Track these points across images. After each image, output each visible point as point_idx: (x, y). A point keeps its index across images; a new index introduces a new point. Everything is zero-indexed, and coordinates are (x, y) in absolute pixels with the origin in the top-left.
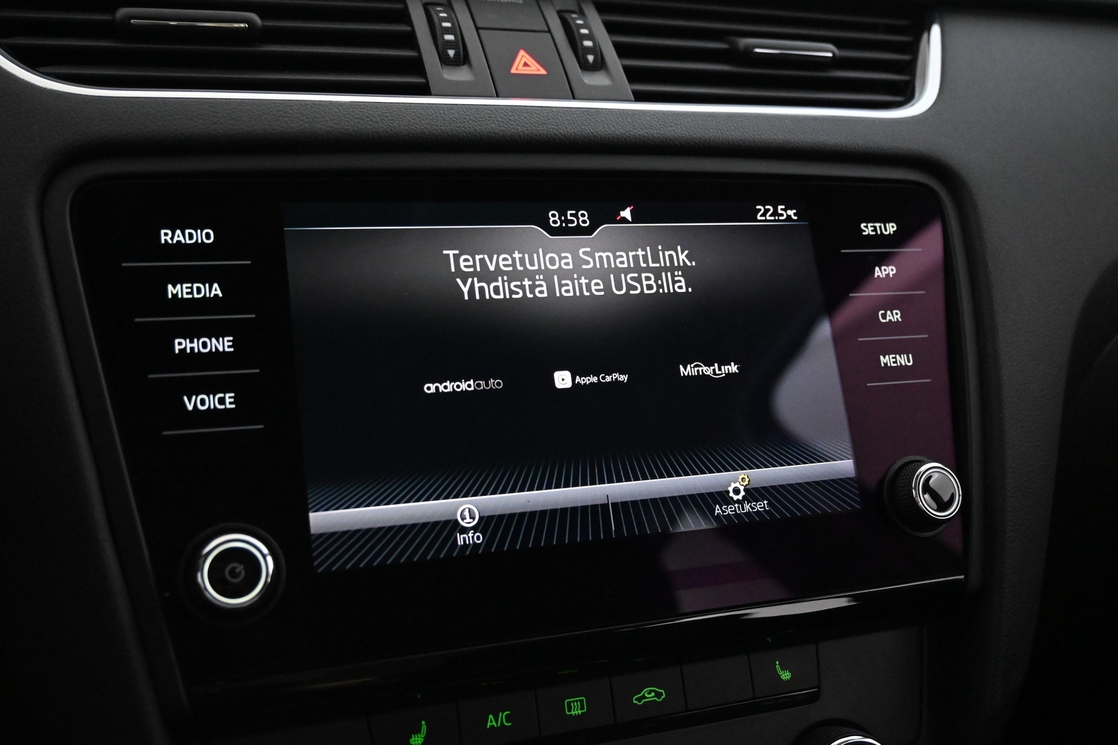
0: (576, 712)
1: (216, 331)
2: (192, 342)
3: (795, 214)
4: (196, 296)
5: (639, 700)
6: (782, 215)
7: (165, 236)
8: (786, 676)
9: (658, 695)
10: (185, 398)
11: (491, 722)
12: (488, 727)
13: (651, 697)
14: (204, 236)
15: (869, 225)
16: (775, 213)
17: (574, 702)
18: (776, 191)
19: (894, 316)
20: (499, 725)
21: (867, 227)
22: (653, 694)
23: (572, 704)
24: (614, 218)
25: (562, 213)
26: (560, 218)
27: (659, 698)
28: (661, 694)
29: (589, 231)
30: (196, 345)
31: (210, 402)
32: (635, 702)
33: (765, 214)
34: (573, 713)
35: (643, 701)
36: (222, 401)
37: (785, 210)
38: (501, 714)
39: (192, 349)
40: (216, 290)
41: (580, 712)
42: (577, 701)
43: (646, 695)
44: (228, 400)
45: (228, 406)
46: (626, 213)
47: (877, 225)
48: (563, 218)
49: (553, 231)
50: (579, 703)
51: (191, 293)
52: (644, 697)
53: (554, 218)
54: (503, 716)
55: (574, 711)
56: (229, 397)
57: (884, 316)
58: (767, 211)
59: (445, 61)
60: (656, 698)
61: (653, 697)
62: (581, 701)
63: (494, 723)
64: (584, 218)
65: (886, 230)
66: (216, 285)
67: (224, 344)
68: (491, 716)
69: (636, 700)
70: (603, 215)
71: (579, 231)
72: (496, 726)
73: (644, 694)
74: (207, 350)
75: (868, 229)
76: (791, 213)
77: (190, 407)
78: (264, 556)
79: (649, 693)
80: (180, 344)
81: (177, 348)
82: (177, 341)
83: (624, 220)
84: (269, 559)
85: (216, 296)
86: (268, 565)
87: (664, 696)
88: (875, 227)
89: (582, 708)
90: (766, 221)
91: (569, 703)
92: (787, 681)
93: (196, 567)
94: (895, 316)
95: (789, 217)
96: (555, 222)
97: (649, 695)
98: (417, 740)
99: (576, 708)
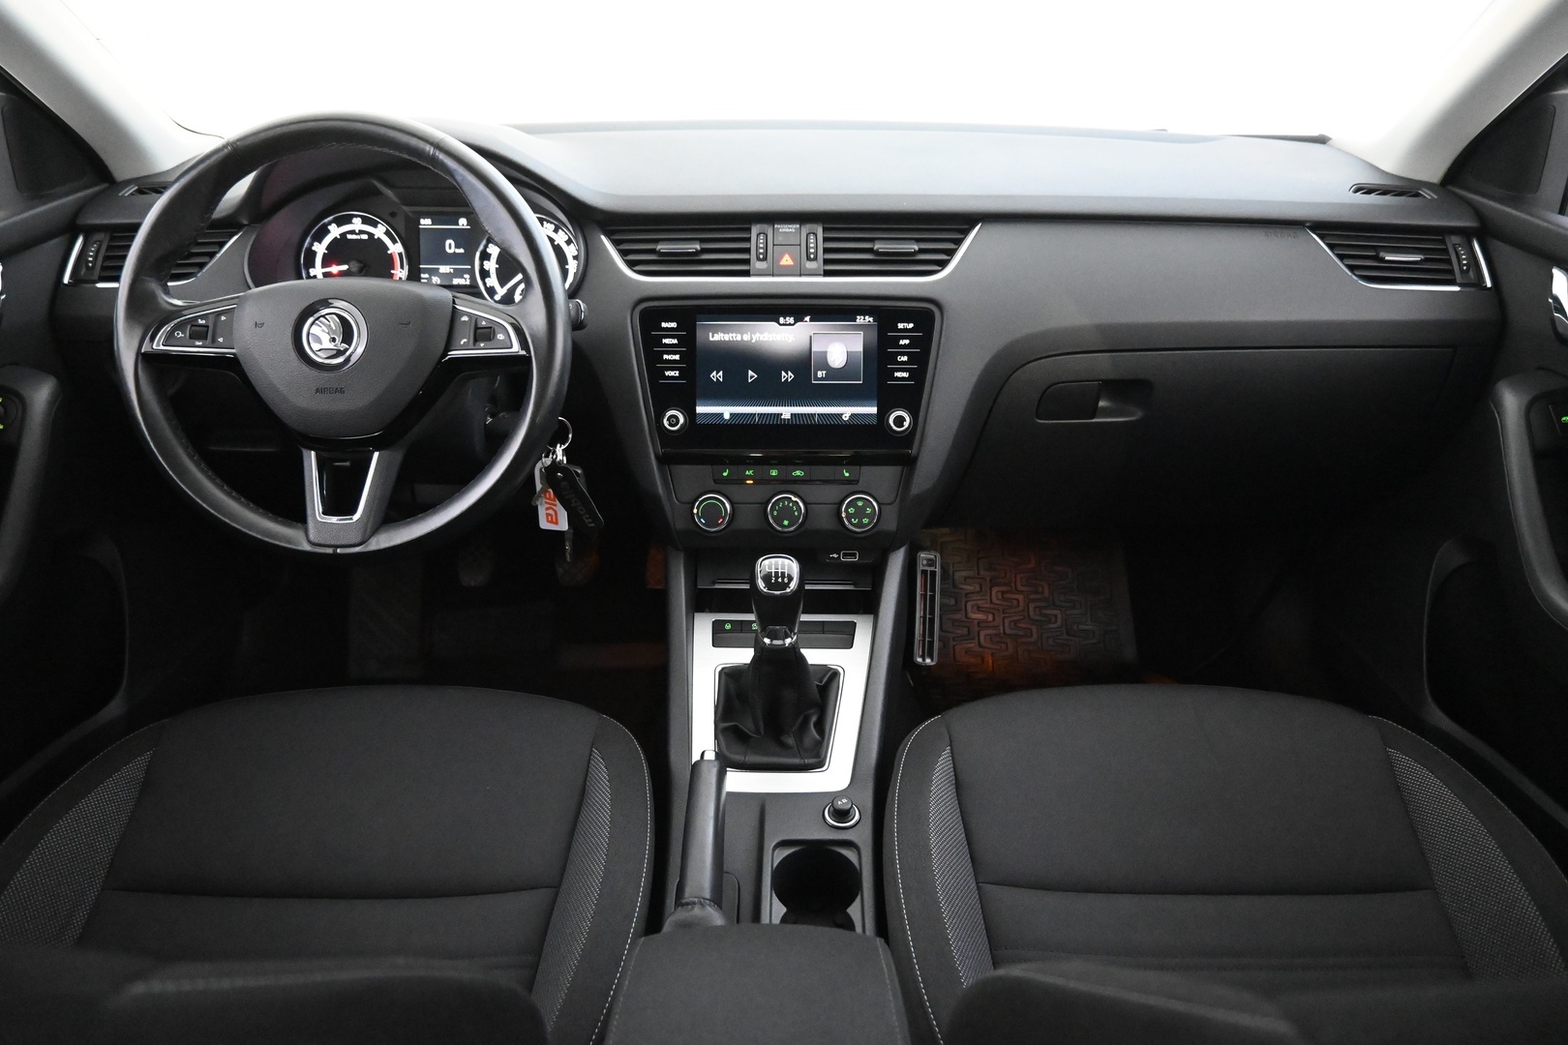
0: (774, 474)
1: (675, 353)
2: (668, 356)
4: (671, 343)
6: (867, 320)
7: (664, 325)
8: (847, 475)
10: (666, 372)
11: (747, 473)
14: (673, 325)
16: (864, 319)
18: (864, 312)
19: (905, 358)
24: (802, 320)
25: (785, 318)
26: (784, 320)
28: (802, 474)
29: (793, 325)
31: (672, 374)
33: (860, 320)
35: (795, 475)
36: (675, 374)
37: (869, 318)
39: (668, 358)
45: (677, 375)
46: (807, 318)
47: (905, 325)
49: (780, 325)
50: (776, 472)
51: (669, 342)
53: (782, 320)
54: (751, 472)
56: (677, 373)
57: (901, 358)
58: (861, 318)
59: (758, 259)
60: (800, 475)
64: (791, 320)
65: (908, 327)
66: (676, 340)
67: (677, 357)
69: (793, 474)
70: (799, 319)
71: (790, 324)
72: (749, 474)
74: (672, 359)
75: (901, 326)
76: (871, 319)
77: (667, 375)
78: (681, 417)
80: (665, 357)
83: (806, 321)
84: (682, 419)
85: (676, 343)
89: (776, 474)
90: (860, 322)
93: (663, 418)
95: (869, 321)
96: (782, 322)
97: (798, 473)
98: (725, 474)
99: (774, 473)
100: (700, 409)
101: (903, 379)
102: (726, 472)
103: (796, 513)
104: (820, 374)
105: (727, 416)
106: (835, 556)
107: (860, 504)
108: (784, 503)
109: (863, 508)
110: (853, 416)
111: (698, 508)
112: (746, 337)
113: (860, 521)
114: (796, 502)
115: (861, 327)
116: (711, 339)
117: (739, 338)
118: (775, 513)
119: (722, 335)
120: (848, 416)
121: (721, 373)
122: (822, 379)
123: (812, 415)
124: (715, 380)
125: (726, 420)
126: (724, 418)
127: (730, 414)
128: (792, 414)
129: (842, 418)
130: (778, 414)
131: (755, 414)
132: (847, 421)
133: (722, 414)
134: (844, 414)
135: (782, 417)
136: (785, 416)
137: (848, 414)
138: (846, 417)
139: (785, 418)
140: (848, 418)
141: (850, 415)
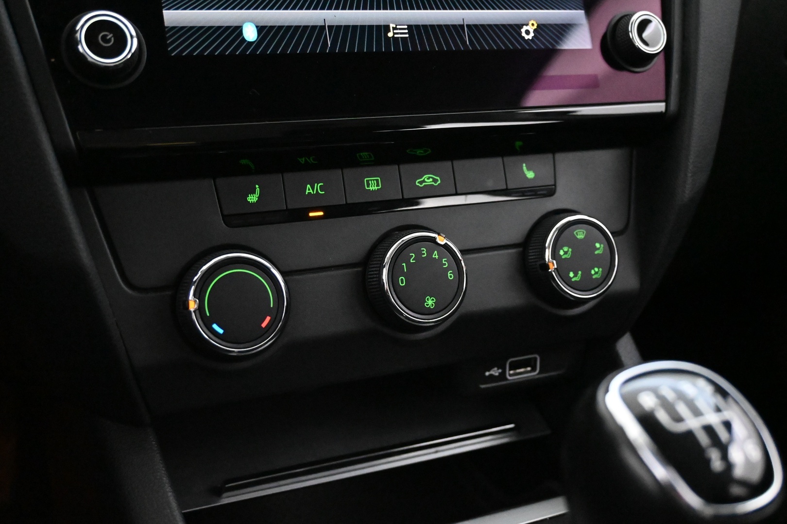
0: (373, 187)
5: (421, 183)
8: (530, 175)
9: (435, 181)
11: (309, 190)
12: (307, 193)
13: (429, 182)
17: (371, 180)
20: (315, 193)
22: (431, 180)
23: (370, 182)
27: (435, 183)
28: (437, 180)
32: (417, 184)
34: (371, 188)
35: (424, 184)
38: (316, 184)
41: (376, 188)
42: (374, 180)
43: (426, 180)
50: (375, 182)
52: (424, 181)
54: (318, 186)
55: (372, 187)
60: (433, 183)
61: (431, 182)
62: (377, 181)
63: (311, 191)
68: (308, 186)
69: (418, 182)
72: (312, 193)
73: (424, 179)
79: (428, 179)
87: (439, 182)
89: (378, 185)
91: (368, 181)
92: (531, 179)
98: (253, 199)
99: (373, 185)
100: (172, 17)
102: (254, 192)
103: (450, 275)
105: (250, 34)
106: (495, 372)
107: (580, 234)
108: (419, 253)
109: (588, 243)
110: (542, 29)
111: (199, 295)
113: (587, 275)
114: (446, 246)
118: (402, 281)
120: (531, 29)
123: (456, 29)
125: (251, 43)
126: (244, 40)
127: (260, 29)
128: (410, 27)
129: (520, 34)
130: (379, 27)
131: (322, 28)
132: (532, 40)
133: (237, 30)
134: (523, 25)
135: (390, 35)
136: (395, 31)
137: (530, 24)
138: (527, 32)
139: (396, 36)
140: (532, 34)
141: (535, 27)
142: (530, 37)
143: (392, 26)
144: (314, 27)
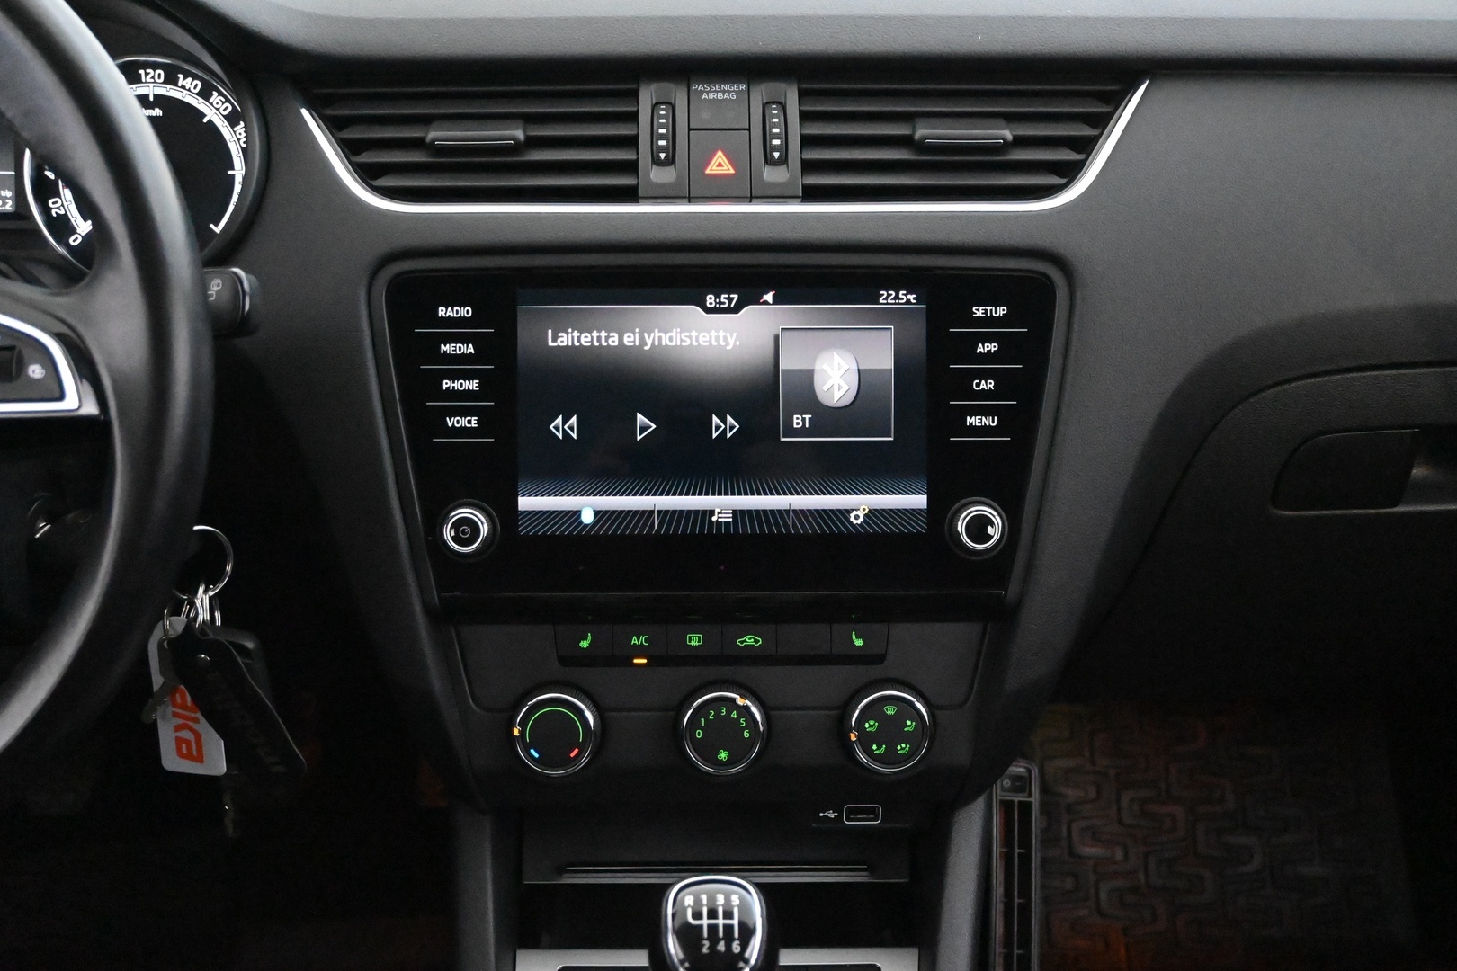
0: (694, 643)
1: (468, 376)
2: (454, 382)
3: (914, 299)
4: (458, 352)
5: (742, 642)
6: (902, 299)
7: (443, 312)
8: (859, 643)
9: (756, 641)
10: (448, 419)
11: (634, 641)
12: (632, 643)
13: (750, 642)
14: (465, 311)
15: (981, 308)
16: (897, 297)
17: (694, 637)
18: (897, 280)
20: (640, 643)
21: (978, 310)
22: (752, 640)
23: (692, 638)
24: (757, 300)
25: (718, 296)
26: (715, 301)
27: (757, 644)
28: (759, 641)
29: (736, 310)
30: (456, 385)
31: (462, 422)
32: (737, 643)
33: (887, 298)
34: (692, 644)
35: (744, 643)
36: (469, 422)
37: (906, 295)
38: (641, 636)
39: (454, 387)
40: (471, 349)
41: (697, 644)
42: (696, 637)
43: (747, 640)
44: (473, 422)
45: (473, 425)
46: (769, 297)
47: (989, 308)
48: (717, 301)
49: (708, 311)
51: (455, 350)
52: (745, 641)
53: (710, 300)
54: (643, 638)
56: (474, 420)
57: (978, 385)
58: (889, 295)
59: (656, 161)
60: (754, 644)
61: (752, 642)
62: (699, 637)
64: (732, 300)
65: (996, 313)
66: (471, 346)
67: (473, 385)
68: (634, 638)
69: (739, 642)
70: (749, 297)
71: (729, 310)
72: (637, 643)
73: (745, 639)
74: (463, 389)
75: (979, 312)
76: (911, 297)
77: (450, 425)
78: (482, 523)
79: (750, 639)
80: (447, 384)
81: (445, 386)
82: (445, 381)
83: (766, 303)
84: (486, 526)
85: (470, 352)
86: (485, 529)
87: (760, 643)
88: (986, 310)
89: (699, 641)
90: (887, 304)
91: (690, 637)
92: (859, 647)
93: (443, 525)
94: (989, 385)
95: (908, 302)
96: (711, 304)
97: (749, 640)
98: (584, 644)
99: (695, 641)
100: (526, 503)
101: (985, 430)
102: (585, 639)
103: (746, 735)
104: (797, 421)
105: (587, 518)
106: (831, 814)
107: (891, 711)
108: (719, 711)
109: (898, 720)
110: (873, 514)
111: (522, 726)
112: (629, 339)
113: (896, 751)
114: (747, 708)
115: (889, 315)
116: (551, 344)
117: (614, 340)
118: (699, 733)
119: (576, 334)
120: (861, 514)
121: (574, 419)
122: (802, 432)
123: (782, 514)
124: (560, 436)
125: (586, 525)
126: (581, 522)
127: (597, 513)
128: (735, 512)
129: (848, 519)
130: (704, 512)
131: (652, 512)
132: (861, 525)
133: (577, 513)
134: (853, 510)
135: (714, 518)
136: (720, 515)
137: (861, 509)
138: (857, 517)
139: (720, 520)
140: (861, 519)
141: (866, 512)
142: (859, 522)
143: (717, 510)
144: (644, 512)
